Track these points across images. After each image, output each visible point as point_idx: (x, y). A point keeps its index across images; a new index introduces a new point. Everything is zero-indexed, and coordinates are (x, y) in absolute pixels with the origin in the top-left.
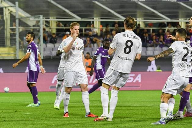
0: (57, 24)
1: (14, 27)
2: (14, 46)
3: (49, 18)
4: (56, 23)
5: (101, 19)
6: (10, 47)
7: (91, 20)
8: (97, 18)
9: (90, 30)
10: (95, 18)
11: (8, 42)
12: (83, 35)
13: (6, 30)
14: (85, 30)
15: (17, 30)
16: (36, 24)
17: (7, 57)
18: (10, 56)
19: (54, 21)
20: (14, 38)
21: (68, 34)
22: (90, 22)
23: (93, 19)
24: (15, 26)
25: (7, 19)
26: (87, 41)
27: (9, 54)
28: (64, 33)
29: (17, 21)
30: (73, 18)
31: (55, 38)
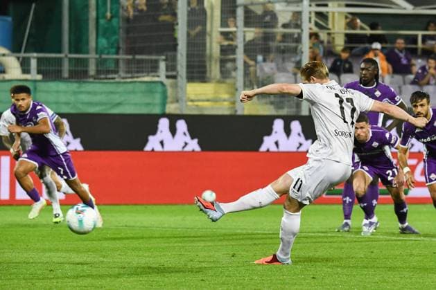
0: (348, 20)
1: (232, 29)
2: (228, 81)
3: (326, 5)
4: (346, 17)
6: (219, 82)
11: (214, 70)
12: (419, 52)
13: (210, 35)
14: (425, 38)
15: (240, 35)
16: (291, 21)
17: (212, 108)
18: (218, 105)
19: (339, 13)
20: (231, 57)
21: (376, 49)
25: (212, 8)
26: (430, 68)
27: (215, 100)
28: (367, 45)
29: (240, 12)
30: (393, 6)
31: (346, 61)
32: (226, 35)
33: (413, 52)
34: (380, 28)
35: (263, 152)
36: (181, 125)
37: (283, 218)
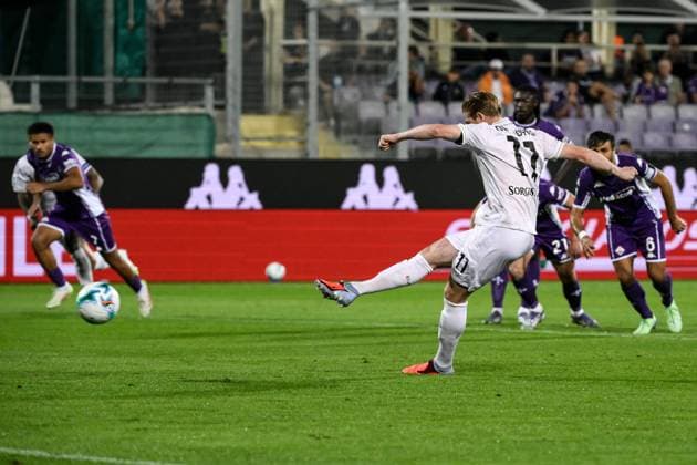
0: (456, 29)
1: (300, 41)
2: (296, 112)
3: (426, 9)
4: (454, 26)
5: (620, 13)
6: (283, 114)
7: (581, 18)
8: (604, 12)
9: (578, 54)
10: (595, 12)
11: (275, 97)
12: (554, 73)
13: (270, 49)
14: (561, 54)
15: (312, 49)
17: (275, 150)
18: (282, 145)
19: (446, 20)
20: (299, 79)
22: (575, 24)
23: (589, 13)
24: (305, 36)
25: (272, 13)
26: (570, 94)
27: (279, 139)
28: (483, 63)
29: (312, 18)
30: (516, 9)
31: (456, 85)
32: (291, 50)
33: (545, 73)
34: (499, 39)
35: (346, 211)
36: (236, 174)
37: (444, 312)
